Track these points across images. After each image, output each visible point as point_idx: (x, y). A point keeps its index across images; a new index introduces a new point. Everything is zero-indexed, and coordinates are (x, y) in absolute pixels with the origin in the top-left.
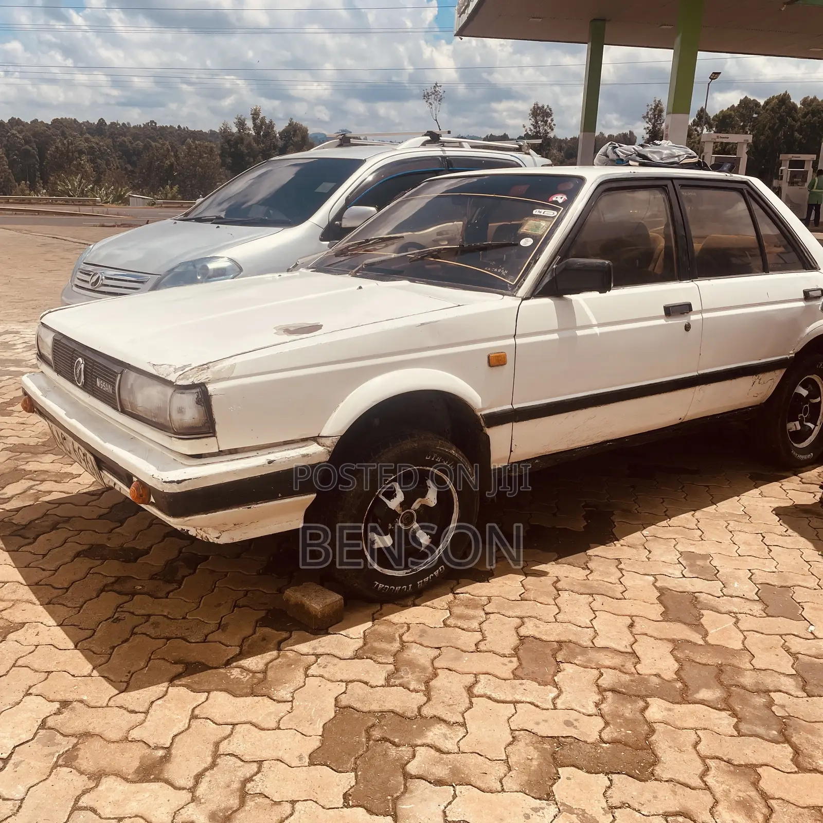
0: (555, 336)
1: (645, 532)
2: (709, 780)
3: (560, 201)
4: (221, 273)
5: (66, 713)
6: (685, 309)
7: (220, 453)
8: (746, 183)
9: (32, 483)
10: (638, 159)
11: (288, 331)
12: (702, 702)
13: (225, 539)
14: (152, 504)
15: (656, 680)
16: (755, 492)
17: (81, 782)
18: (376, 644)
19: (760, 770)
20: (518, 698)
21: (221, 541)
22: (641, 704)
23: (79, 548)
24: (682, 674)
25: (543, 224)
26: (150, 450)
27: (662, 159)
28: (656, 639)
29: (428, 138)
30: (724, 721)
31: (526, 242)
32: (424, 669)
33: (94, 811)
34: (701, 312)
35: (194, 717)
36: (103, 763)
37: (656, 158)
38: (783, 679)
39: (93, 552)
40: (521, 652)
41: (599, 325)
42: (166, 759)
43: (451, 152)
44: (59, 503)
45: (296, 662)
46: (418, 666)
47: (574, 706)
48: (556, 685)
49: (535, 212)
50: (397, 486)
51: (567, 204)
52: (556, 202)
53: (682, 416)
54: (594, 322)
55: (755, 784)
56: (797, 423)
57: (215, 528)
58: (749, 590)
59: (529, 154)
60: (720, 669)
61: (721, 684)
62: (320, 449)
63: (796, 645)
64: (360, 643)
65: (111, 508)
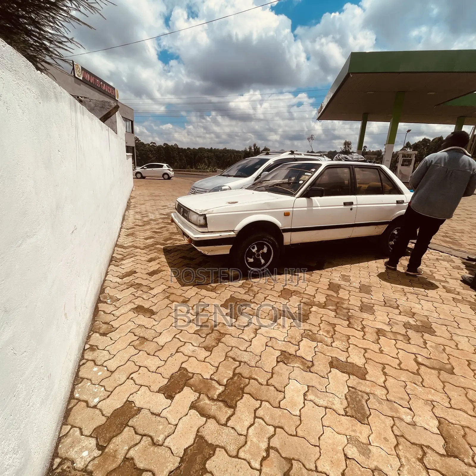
0: (306, 209)
1: (333, 268)
2: (321, 325)
3: (313, 171)
4: (225, 190)
5: (169, 289)
6: (351, 204)
7: (208, 232)
8: (379, 167)
9: (173, 241)
10: (345, 159)
11: (229, 203)
12: (328, 309)
13: (209, 254)
14: (192, 243)
15: (318, 303)
16: (374, 261)
17: (169, 302)
18: (245, 285)
19: (336, 325)
20: (277, 301)
21: (208, 254)
22: (311, 307)
23: (181, 256)
24: (326, 302)
25: (307, 177)
26: (193, 231)
27: (353, 159)
28: (323, 293)
29: (291, 152)
30: (333, 314)
31: (301, 182)
32: (255, 292)
33: (171, 308)
34: (357, 205)
35: (197, 293)
36: (175, 299)
37: (350, 159)
38: (355, 307)
39: (183, 257)
40: (282, 292)
41: (321, 207)
42: (188, 301)
43: (297, 157)
44: (178, 246)
45: (224, 286)
46: (254, 291)
47: (292, 305)
48: (289, 300)
49: (306, 174)
50: (255, 246)
51: (315, 172)
52: (312, 171)
53: (350, 236)
54: (319, 205)
55: (333, 328)
56: (393, 242)
57: (207, 251)
58: (358, 285)
59: (324, 157)
60: (338, 303)
61: (336, 306)
62: (234, 233)
63: (364, 300)
64: (241, 284)
65: (190, 248)
